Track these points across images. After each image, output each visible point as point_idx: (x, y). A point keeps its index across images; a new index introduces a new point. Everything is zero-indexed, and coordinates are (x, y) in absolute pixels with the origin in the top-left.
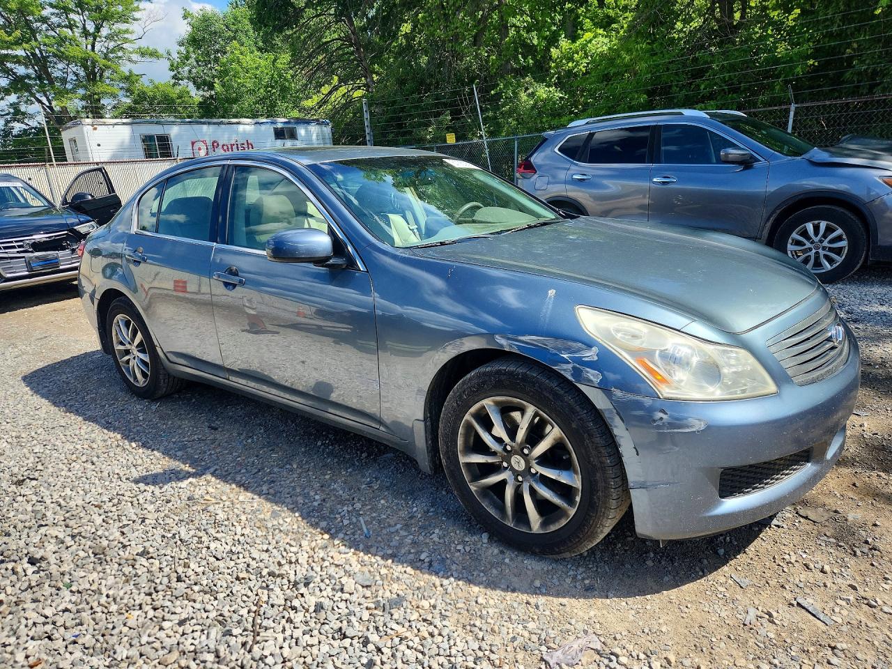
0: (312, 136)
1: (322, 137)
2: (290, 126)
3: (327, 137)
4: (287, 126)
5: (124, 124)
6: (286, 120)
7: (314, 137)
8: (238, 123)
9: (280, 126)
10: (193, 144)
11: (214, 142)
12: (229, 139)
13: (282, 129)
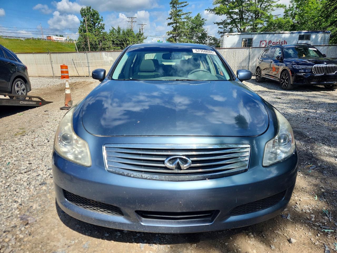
0: (318, 38)
1: (324, 39)
2: (308, 34)
3: (327, 38)
4: (306, 34)
5: (238, 34)
6: (307, 31)
7: (319, 39)
8: (282, 33)
9: (302, 34)
10: (261, 42)
11: (270, 41)
12: (277, 40)
13: (303, 36)
